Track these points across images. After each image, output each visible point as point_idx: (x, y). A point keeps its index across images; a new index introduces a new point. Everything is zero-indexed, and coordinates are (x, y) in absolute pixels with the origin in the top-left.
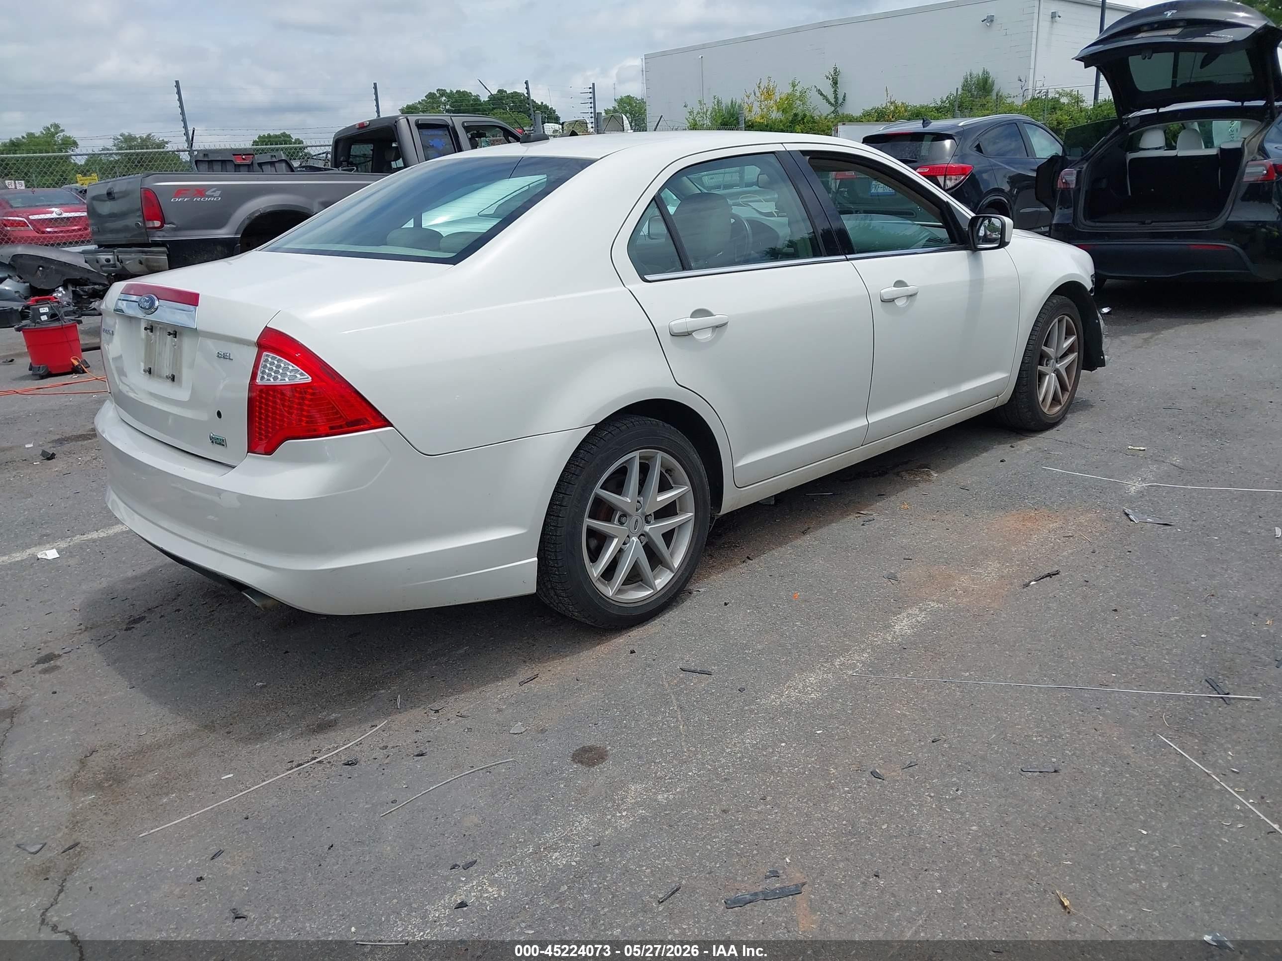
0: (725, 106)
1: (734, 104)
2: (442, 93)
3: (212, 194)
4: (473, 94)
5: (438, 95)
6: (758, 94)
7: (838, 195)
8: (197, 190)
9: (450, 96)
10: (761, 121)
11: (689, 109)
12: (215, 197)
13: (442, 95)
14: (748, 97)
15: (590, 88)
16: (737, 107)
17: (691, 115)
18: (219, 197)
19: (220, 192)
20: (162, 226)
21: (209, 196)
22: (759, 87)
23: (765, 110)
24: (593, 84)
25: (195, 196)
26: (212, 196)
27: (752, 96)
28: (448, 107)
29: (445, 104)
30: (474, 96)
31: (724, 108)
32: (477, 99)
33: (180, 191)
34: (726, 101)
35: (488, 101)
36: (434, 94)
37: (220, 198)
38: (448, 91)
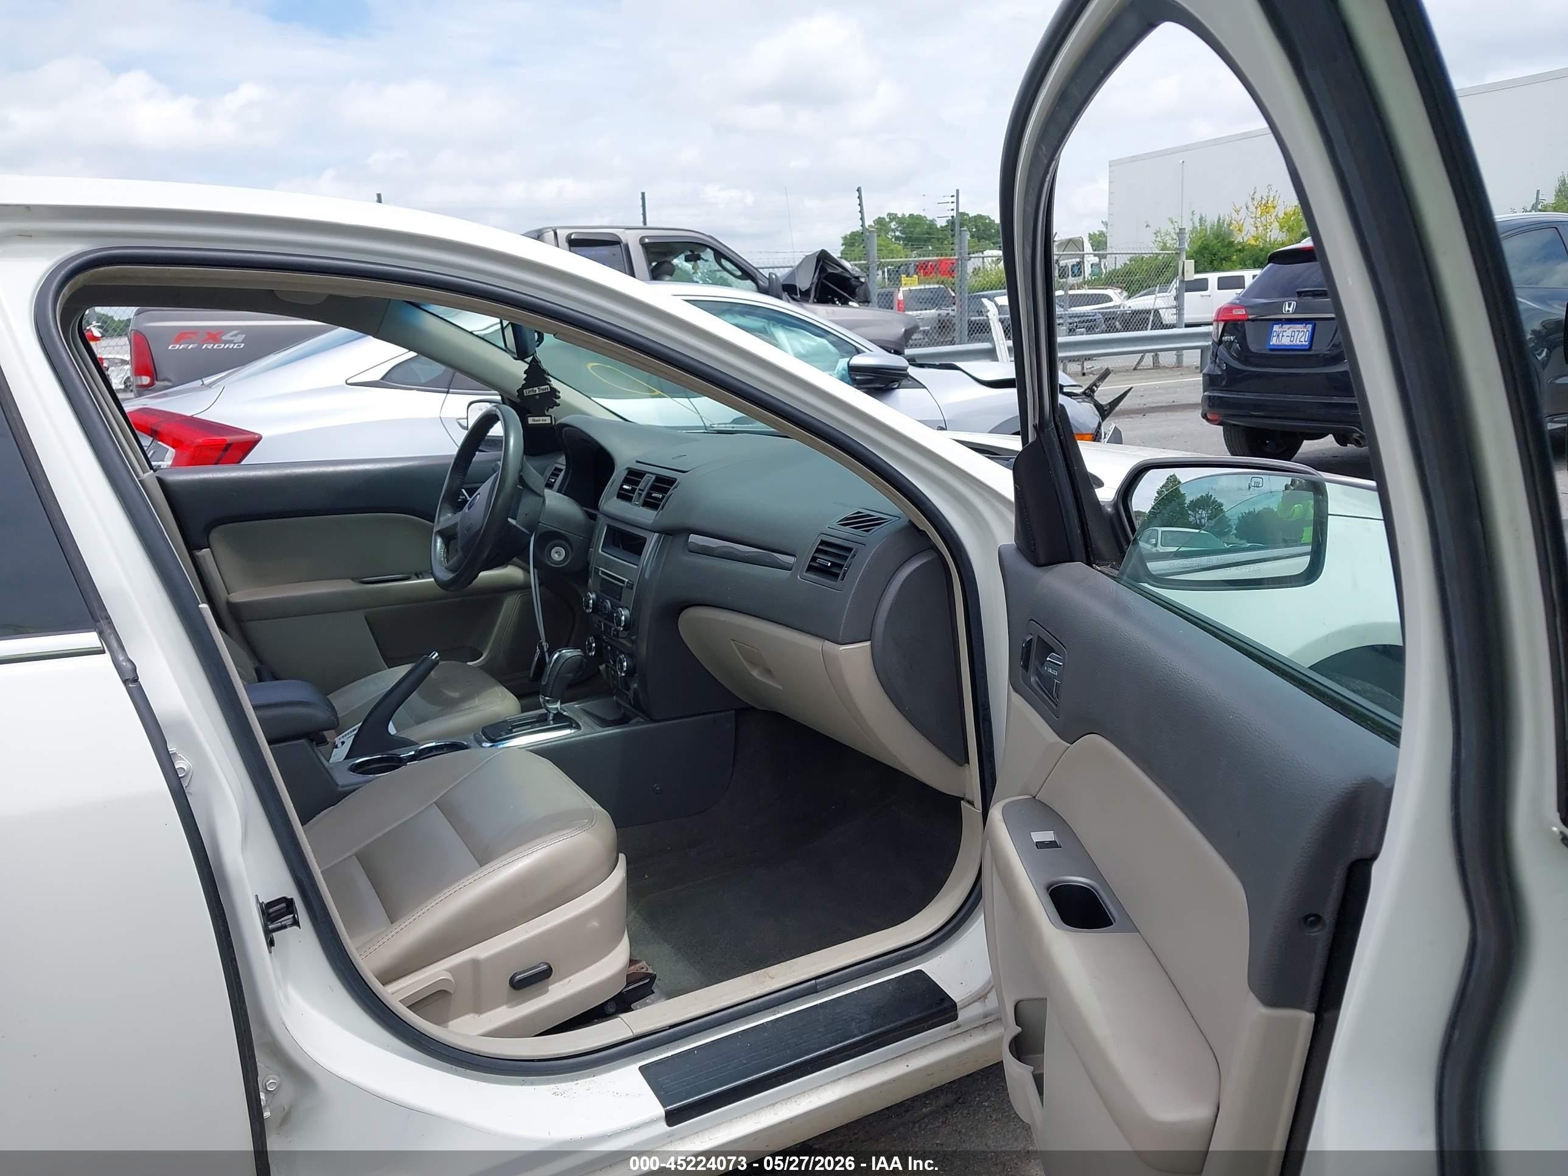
0: (1210, 224)
1: (1221, 221)
2: (893, 217)
3: (232, 338)
4: (928, 218)
5: (888, 220)
6: (1252, 208)
7: (1221, 347)
8: (209, 333)
9: (901, 221)
10: (1255, 243)
11: (1153, 229)
12: (235, 344)
13: (891, 220)
14: (1238, 212)
15: (952, 196)
16: (1225, 225)
17: (1157, 237)
18: (242, 342)
19: (244, 336)
20: (152, 384)
21: (226, 342)
22: (1253, 199)
23: (1261, 229)
24: (958, 191)
25: (206, 341)
26: (231, 342)
27: (1243, 212)
28: (898, 234)
29: (894, 231)
30: (930, 221)
31: (1208, 227)
32: (932, 224)
33: (183, 335)
34: (1211, 219)
35: (946, 226)
36: (884, 218)
37: (243, 345)
38: (900, 215)
